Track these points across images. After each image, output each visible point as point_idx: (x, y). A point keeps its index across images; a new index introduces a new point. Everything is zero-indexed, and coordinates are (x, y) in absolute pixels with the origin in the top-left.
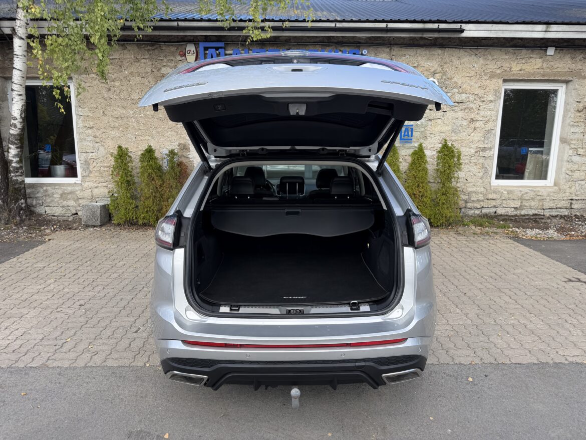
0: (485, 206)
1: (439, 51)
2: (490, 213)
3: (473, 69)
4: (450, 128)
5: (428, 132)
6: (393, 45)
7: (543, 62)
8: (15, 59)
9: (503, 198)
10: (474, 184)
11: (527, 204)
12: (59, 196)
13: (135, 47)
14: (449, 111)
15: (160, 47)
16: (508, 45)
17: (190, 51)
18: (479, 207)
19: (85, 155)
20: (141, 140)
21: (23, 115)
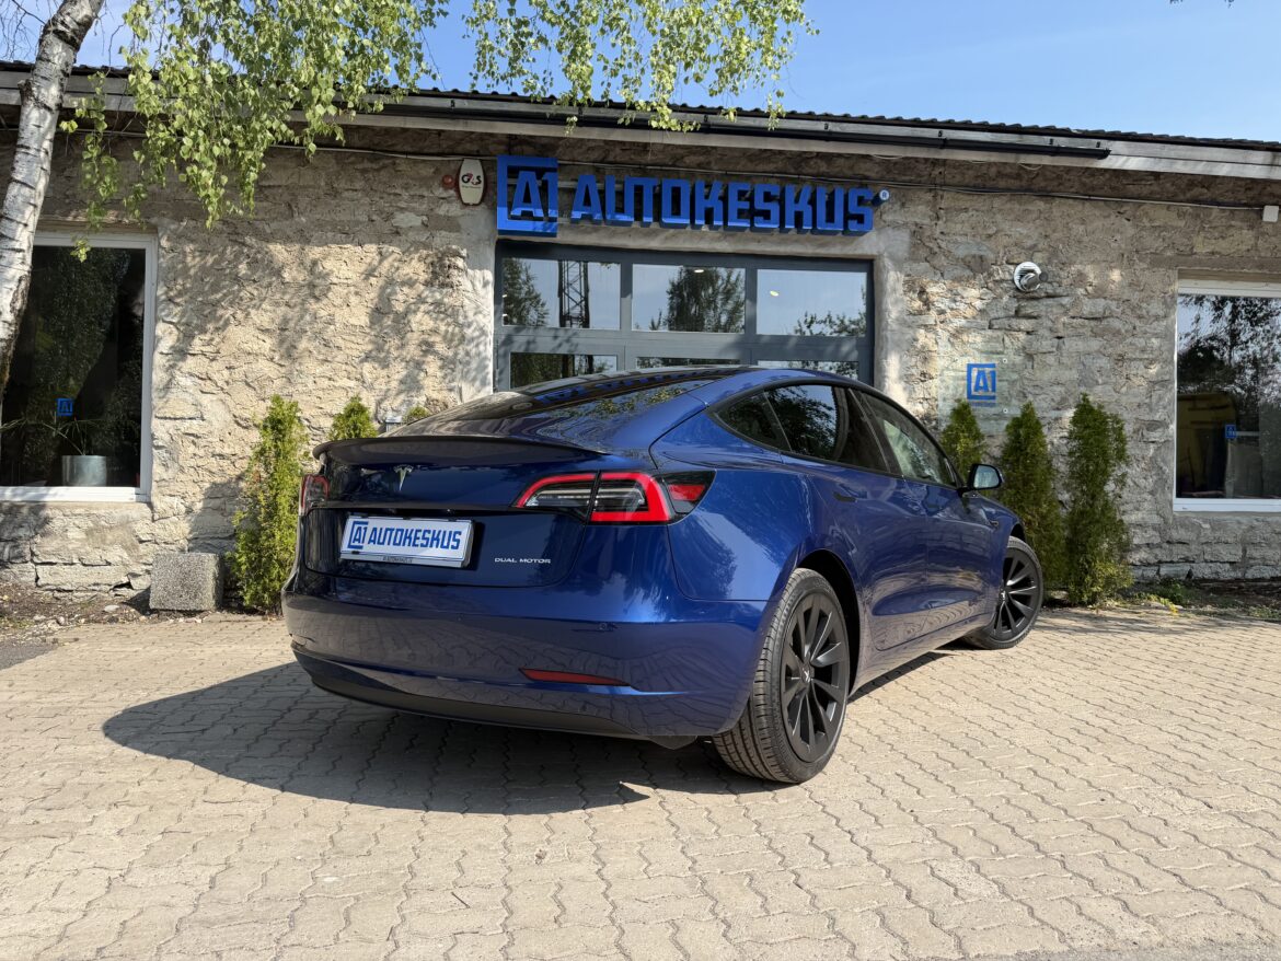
0: (1165, 559)
1: (1041, 205)
2: (1178, 576)
3: (1113, 245)
4: (1074, 374)
5: (1026, 382)
6: (941, 186)
7: (1257, 238)
8: (18, 156)
9: (1205, 541)
10: (1136, 505)
11: (1256, 554)
12: (84, 536)
13: (334, 161)
14: (1069, 336)
15: (394, 164)
16: (1182, 197)
17: (470, 176)
18: (1153, 560)
19: (169, 424)
20: (329, 388)
21: (18, 305)
